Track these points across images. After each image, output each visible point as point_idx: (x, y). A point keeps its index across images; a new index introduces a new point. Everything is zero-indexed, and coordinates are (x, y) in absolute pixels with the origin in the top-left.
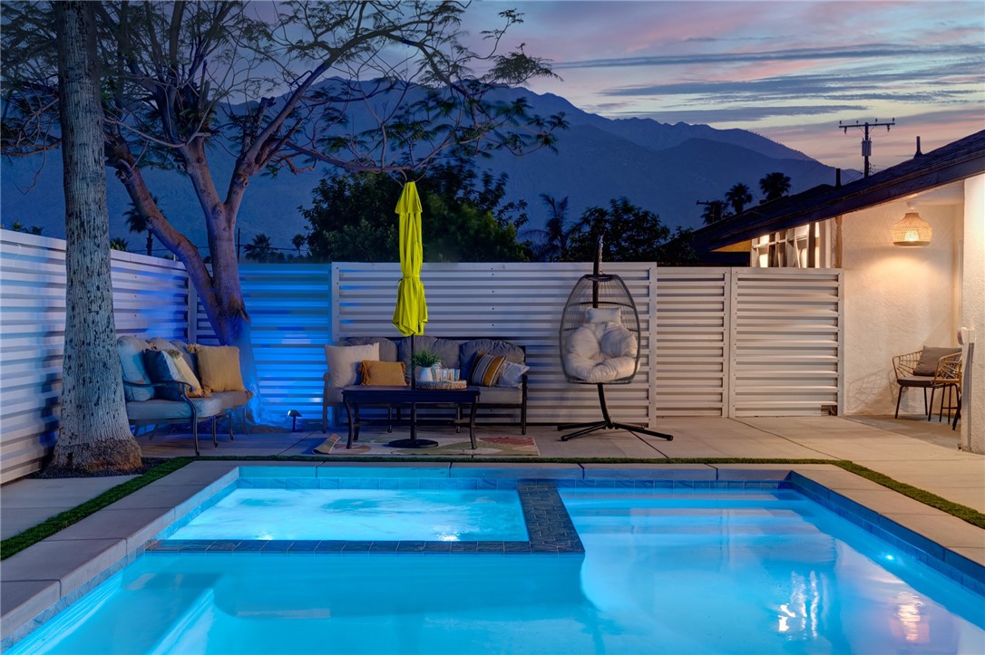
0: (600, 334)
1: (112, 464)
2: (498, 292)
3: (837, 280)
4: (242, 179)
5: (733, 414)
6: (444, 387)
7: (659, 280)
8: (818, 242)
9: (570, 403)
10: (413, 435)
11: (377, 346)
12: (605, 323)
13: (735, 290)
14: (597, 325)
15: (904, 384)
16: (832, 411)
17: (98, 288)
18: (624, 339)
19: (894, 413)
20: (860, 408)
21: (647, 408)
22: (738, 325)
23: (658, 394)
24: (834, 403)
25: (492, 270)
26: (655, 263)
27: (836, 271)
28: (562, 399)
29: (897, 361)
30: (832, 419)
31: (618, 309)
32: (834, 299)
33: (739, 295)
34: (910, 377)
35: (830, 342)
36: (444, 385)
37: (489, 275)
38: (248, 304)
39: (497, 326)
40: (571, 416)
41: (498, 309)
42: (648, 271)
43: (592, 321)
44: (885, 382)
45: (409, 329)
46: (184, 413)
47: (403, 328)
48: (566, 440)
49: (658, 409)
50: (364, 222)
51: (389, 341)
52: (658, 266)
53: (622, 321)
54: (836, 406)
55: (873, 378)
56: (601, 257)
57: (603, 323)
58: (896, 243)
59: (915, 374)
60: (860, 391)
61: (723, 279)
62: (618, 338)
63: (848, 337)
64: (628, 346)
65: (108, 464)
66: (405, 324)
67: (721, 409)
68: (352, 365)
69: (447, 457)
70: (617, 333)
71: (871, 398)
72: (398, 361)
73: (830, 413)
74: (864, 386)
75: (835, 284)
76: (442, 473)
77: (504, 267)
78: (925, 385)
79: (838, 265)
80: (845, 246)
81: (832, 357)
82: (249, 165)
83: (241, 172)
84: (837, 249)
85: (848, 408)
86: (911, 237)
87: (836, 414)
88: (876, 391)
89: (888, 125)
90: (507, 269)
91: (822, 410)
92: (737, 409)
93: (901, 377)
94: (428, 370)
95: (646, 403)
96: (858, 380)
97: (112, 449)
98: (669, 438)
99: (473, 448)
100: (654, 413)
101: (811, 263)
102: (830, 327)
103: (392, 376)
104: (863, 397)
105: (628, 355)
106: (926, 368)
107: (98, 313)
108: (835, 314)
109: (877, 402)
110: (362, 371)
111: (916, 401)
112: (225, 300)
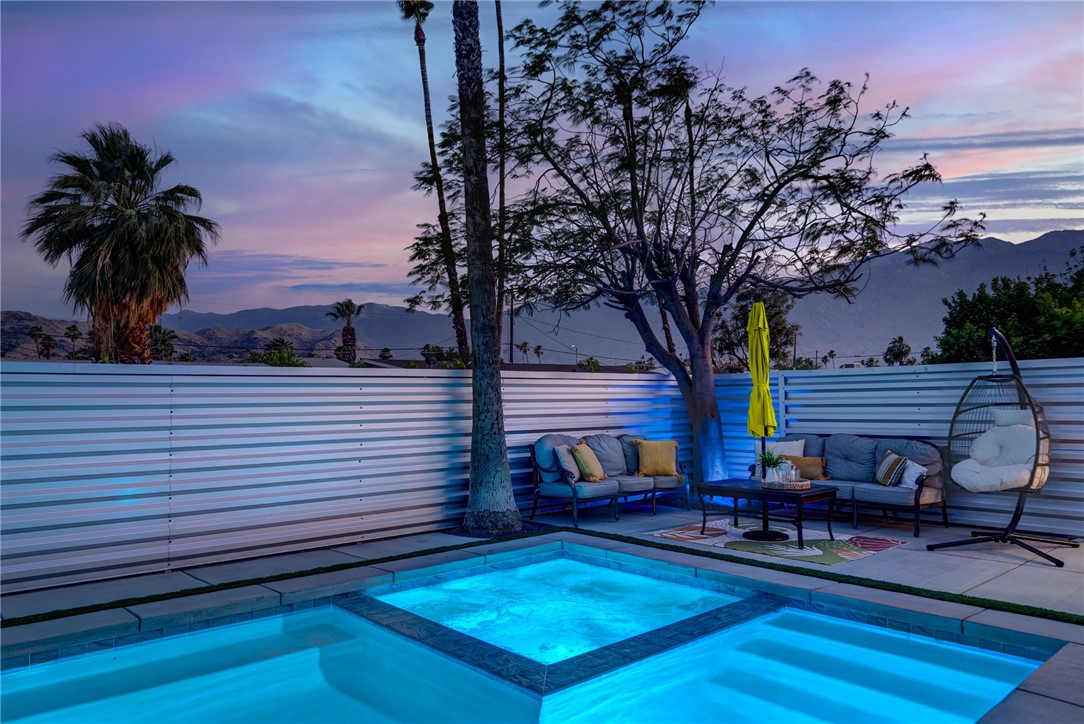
2: (923, 393)
10: (766, 526)
17: (485, 404)
25: (916, 373)
37: (914, 377)
39: (923, 425)
41: (924, 409)
43: (997, 423)
57: (1010, 425)
77: (927, 369)
90: (930, 371)
107: (484, 421)
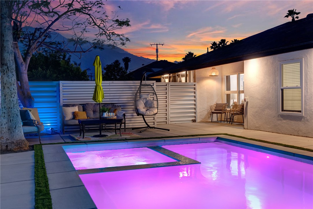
0: (145, 101)
1: (22, 148)
2: (111, 90)
3: (195, 86)
4: (30, 54)
5: (170, 123)
6: (111, 118)
7: (156, 86)
8: (188, 75)
9: (133, 122)
10: (100, 133)
11: (77, 106)
12: (146, 99)
13: (170, 89)
14: (143, 99)
15: (213, 113)
16: (194, 121)
18: (152, 103)
19: (211, 121)
20: (201, 120)
21: (154, 122)
22: (171, 98)
23: (157, 118)
24: (195, 119)
25: (109, 83)
26: (155, 81)
27: (194, 83)
28: (130, 121)
29: (211, 107)
30: (194, 123)
31: (149, 94)
32: (194, 91)
33: (171, 90)
34: (214, 111)
35: (193, 102)
36: (112, 117)
37: (108, 85)
38: (33, 95)
39: (111, 100)
40: (133, 126)
41: (111, 95)
42: (153, 83)
43: (142, 98)
44: (206, 113)
45: (99, 101)
46: (35, 130)
47: (97, 101)
48: (141, 132)
49: (157, 122)
50: (40, 69)
51: (80, 105)
52: (156, 82)
53: (150, 98)
54: (195, 120)
55: (204, 112)
56: (146, 79)
57: (145, 98)
58: (210, 76)
59: (215, 110)
60: (201, 115)
61: (166, 86)
62: (150, 103)
63: (198, 101)
64: (154, 105)
65: (21, 148)
66: (98, 100)
67: (166, 122)
68: (71, 113)
69: (121, 139)
70: (150, 101)
71: (203, 117)
72: (83, 111)
73: (194, 122)
74: (202, 114)
75: (194, 87)
76: (125, 144)
77: (113, 82)
78: (217, 113)
79: (195, 82)
80: (196, 76)
81: (194, 106)
82: (32, 50)
83: (29, 52)
84: (194, 77)
85: (198, 120)
86: (214, 74)
87: (195, 122)
88: (204, 115)
89: (162, 45)
90: (114, 83)
91: (192, 121)
92: (171, 122)
93: (212, 111)
94: (105, 113)
95: (154, 121)
96: (200, 112)
97: (21, 143)
98: (169, 130)
99: (121, 136)
100: (156, 123)
101: (186, 81)
102: (193, 98)
103: (83, 116)
104: (201, 117)
105: (154, 107)
106: (217, 108)
108: (194, 95)
109: (205, 118)
110: (74, 115)
111: (215, 117)
112: (26, 93)
